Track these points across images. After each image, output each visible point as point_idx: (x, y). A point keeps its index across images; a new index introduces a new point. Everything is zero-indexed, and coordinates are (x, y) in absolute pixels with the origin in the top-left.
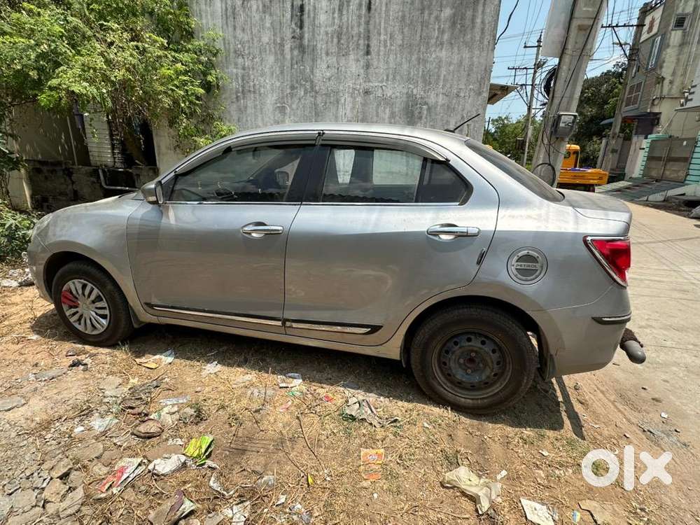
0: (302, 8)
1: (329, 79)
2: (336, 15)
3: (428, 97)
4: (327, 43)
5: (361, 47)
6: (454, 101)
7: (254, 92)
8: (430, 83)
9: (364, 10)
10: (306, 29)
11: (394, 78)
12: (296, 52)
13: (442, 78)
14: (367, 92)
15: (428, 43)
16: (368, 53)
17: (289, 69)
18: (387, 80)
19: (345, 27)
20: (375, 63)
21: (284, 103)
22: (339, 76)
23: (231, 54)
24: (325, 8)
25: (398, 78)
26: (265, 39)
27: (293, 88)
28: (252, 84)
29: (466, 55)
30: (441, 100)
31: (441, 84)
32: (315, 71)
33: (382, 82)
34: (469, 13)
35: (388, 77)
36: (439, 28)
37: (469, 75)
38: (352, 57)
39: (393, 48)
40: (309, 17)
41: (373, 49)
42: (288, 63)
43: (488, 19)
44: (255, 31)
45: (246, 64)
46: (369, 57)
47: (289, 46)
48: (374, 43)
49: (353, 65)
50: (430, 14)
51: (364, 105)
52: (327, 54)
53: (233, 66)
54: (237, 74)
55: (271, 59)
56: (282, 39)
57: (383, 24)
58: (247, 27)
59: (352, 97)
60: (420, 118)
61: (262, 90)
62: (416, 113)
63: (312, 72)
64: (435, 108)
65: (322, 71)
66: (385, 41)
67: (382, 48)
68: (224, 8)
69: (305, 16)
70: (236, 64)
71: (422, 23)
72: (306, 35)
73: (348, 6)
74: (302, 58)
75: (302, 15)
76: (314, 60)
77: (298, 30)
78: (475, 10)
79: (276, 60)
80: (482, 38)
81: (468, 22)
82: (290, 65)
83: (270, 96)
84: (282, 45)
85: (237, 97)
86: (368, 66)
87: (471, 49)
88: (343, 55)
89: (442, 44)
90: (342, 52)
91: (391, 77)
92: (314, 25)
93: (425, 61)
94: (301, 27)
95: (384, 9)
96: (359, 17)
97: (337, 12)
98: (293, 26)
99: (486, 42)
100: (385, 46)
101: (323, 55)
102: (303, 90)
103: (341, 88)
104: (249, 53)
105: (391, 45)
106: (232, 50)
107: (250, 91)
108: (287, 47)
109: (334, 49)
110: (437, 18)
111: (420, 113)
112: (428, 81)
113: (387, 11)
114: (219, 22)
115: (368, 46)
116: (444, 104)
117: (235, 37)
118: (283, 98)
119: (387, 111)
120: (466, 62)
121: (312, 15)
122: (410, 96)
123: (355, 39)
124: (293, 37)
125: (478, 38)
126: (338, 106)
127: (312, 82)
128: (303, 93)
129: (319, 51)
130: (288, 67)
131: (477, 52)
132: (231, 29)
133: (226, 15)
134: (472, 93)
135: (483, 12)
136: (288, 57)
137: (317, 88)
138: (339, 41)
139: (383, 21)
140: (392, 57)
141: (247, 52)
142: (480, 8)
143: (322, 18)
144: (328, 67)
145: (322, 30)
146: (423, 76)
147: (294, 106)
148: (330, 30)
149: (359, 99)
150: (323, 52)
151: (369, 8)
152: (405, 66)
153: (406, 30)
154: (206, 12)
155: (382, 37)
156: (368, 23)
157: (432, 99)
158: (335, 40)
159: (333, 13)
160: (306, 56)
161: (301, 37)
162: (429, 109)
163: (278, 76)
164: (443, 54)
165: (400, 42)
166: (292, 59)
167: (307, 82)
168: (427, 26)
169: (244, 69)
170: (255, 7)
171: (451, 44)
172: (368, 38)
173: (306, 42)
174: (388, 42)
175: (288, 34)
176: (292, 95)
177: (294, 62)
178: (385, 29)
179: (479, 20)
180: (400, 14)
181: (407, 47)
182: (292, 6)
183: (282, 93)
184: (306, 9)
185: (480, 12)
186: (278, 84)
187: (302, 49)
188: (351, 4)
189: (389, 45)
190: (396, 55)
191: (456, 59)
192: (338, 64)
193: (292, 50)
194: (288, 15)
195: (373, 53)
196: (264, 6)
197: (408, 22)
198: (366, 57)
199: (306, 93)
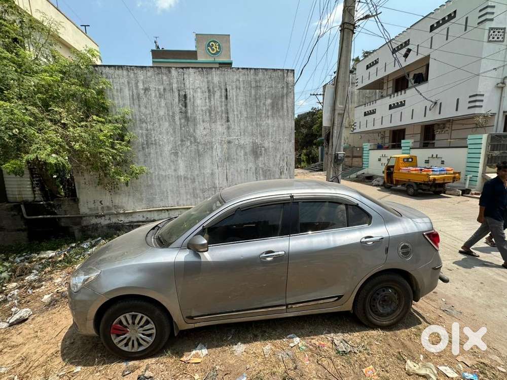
0: (185, 96)
1: (206, 135)
2: (207, 101)
3: (264, 143)
4: (203, 116)
5: (224, 118)
6: (278, 145)
7: (155, 144)
8: (264, 137)
9: (224, 99)
10: (189, 107)
11: (244, 134)
12: (183, 121)
13: (270, 134)
14: (229, 142)
15: (261, 116)
16: (228, 121)
17: (179, 130)
18: (240, 135)
19: (212, 107)
20: (233, 126)
21: (177, 150)
22: (211, 133)
23: (137, 122)
24: (200, 97)
25: (246, 134)
26: (162, 113)
27: (182, 141)
28: (153, 139)
29: (281, 122)
30: (271, 145)
31: (270, 136)
32: (196, 131)
33: (238, 136)
34: (280, 102)
35: (241, 133)
36: (266, 109)
37: (284, 132)
38: (219, 123)
39: (242, 118)
40: (190, 101)
41: (231, 119)
42: (178, 127)
43: (289, 105)
44: (154, 108)
45: (149, 127)
46: (229, 123)
47: (178, 117)
48: (231, 116)
49: (220, 128)
50: (260, 102)
51: (229, 149)
52: (203, 121)
53: (139, 129)
54: (142, 134)
55: (167, 124)
56: (173, 113)
57: (235, 106)
58: (148, 106)
59: (220, 145)
60: (261, 155)
61: (161, 143)
62: (259, 153)
63: (194, 131)
64: (269, 149)
65: (201, 131)
66: (237, 115)
67: (236, 119)
68: (131, 94)
69: (188, 101)
70: (141, 128)
71: (257, 106)
72: (189, 111)
73: (214, 96)
74: (187, 123)
75: (186, 100)
76: (195, 125)
77: (184, 108)
78: (283, 101)
79: (170, 125)
80: (288, 114)
81: (280, 106)
82: (179, 128)
83: (167, 146)
84: (173, 116)
85: (143, 148)
86: (228, 128)
87: (283, 120)
88: (213, 122)
89: (268, 116)
90: (212, 121)
91: (242, 134)
92: (194, 105)
93: (260, 125)
94: (186, 106)
95: (235, 98)
96: (221, 102)
97: (207, 99)
98: (180, 106)
99: (290, 116)
100: (238, 118)
101: (201, 122)
102: (189, 142)
103: (214, 140)
104: (151, 121)
105: (241, 117)
106: (138, 119)
107: (152, 144)
108: (177, 118)
109: (207, 119)
110: (264, 104)
111: (260, 152)
112: (263, 135)
113: (237, 100)
114: (128, 102)
115: (228, 117)
116: (273, 147)
117: (140, 111)
118: (176, 147)
119: (242, 152)
120: (281, 125)
121: (192, 100)
122: (254, 143)
123: (220, 113)
124: (181, 112)
125: (286, 114)
126: (212, 151)
127: (195, 137)
128: (189, 144)
129: (198, 120)
130: (178, 129)
131: (286, 121)
132: (137, 107)
133: (133, 98)
134: (287, 141)
135: (287, 101)
136: (178, 123)
137: (198, 141)
138: (210, 115)
139: (235, 105)
140: (242, 123)
141: (149, 120)
142: (285, 100)
143: (198, 102)
144: (204, 128)
145: (199, 109)
146: (260, 133)
147: (184, 152)
148: (204, 108)
149: (225, 146)
150: (201, 120)
151: (226, 97)
152: (250, 128)
153: (248, 109)
154: (118, 96)
155: (235, 113)
156: (226, 105)
157: (266, 145)
158: (208, 114)
159: (205, 100)
160: (189, 123)
161: (186, 112)
162: (265, 150)
163: (171, 134)
164: (270, 122)
165: (246, 116)
166: (181, 124)
167: (191, 137)
168: (259, 108)
169: (147, 130)
170: (153, 95)
171: (273, 116)
172: (227, 113)
173: (189, 115)
174: (239, 115)
175: (177, 110)
176: (182, 145)
177: (182, 126)
178: (237, 109)
179: (285, 106)
180: (244, 101)
181: (250, 118)
182: (179, 95)
183: (176, 144)
184: (188, 97)
185: (285, 102)
186: (172, 139)
187: (187, 119)
188: (216, 95)
189: (239, 117)
190: (244, 122)
191: (276, 124)
192: (211, 127)
193: (180, 119)
194: (177, 100)
195: (231, 121)
196: (160, 94)
197: (249, 105)
198: (227, 123)
199: (191, 144)
